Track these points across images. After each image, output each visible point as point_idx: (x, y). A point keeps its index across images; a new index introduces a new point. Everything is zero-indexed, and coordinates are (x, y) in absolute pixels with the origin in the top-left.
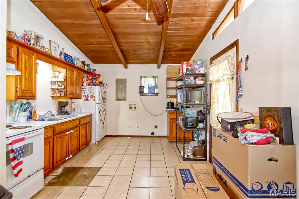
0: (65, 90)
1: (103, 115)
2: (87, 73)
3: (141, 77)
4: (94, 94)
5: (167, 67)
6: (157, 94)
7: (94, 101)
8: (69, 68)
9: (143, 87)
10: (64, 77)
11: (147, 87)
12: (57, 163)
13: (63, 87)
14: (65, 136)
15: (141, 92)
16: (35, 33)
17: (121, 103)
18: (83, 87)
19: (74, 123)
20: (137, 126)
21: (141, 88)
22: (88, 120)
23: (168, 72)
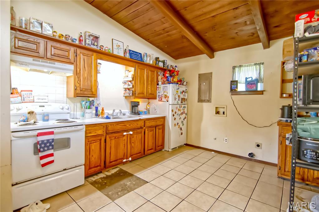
0: (133, 89)
1: (180, 118)
2: (164, 70)
3: (234, 68)
4: (167, 93)
5: (284, 42)
6: (262, 92)
7: (168, 101)
8: (138, 66)
9: (237, 81)
10: (132, 76)
11: (244, 80)
12: (111, 162)
13: (131, 86)
14: (121, 137)
15: (233, 90)
16: (90, 33)
17: (205, 105)
18: (158, 86)
19: (136, 124)
20: (226, 140)
21: (234, 83)
22: (159, 123)
23: (285, 52)
